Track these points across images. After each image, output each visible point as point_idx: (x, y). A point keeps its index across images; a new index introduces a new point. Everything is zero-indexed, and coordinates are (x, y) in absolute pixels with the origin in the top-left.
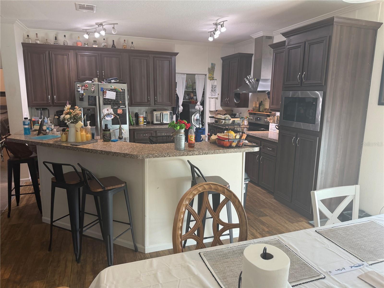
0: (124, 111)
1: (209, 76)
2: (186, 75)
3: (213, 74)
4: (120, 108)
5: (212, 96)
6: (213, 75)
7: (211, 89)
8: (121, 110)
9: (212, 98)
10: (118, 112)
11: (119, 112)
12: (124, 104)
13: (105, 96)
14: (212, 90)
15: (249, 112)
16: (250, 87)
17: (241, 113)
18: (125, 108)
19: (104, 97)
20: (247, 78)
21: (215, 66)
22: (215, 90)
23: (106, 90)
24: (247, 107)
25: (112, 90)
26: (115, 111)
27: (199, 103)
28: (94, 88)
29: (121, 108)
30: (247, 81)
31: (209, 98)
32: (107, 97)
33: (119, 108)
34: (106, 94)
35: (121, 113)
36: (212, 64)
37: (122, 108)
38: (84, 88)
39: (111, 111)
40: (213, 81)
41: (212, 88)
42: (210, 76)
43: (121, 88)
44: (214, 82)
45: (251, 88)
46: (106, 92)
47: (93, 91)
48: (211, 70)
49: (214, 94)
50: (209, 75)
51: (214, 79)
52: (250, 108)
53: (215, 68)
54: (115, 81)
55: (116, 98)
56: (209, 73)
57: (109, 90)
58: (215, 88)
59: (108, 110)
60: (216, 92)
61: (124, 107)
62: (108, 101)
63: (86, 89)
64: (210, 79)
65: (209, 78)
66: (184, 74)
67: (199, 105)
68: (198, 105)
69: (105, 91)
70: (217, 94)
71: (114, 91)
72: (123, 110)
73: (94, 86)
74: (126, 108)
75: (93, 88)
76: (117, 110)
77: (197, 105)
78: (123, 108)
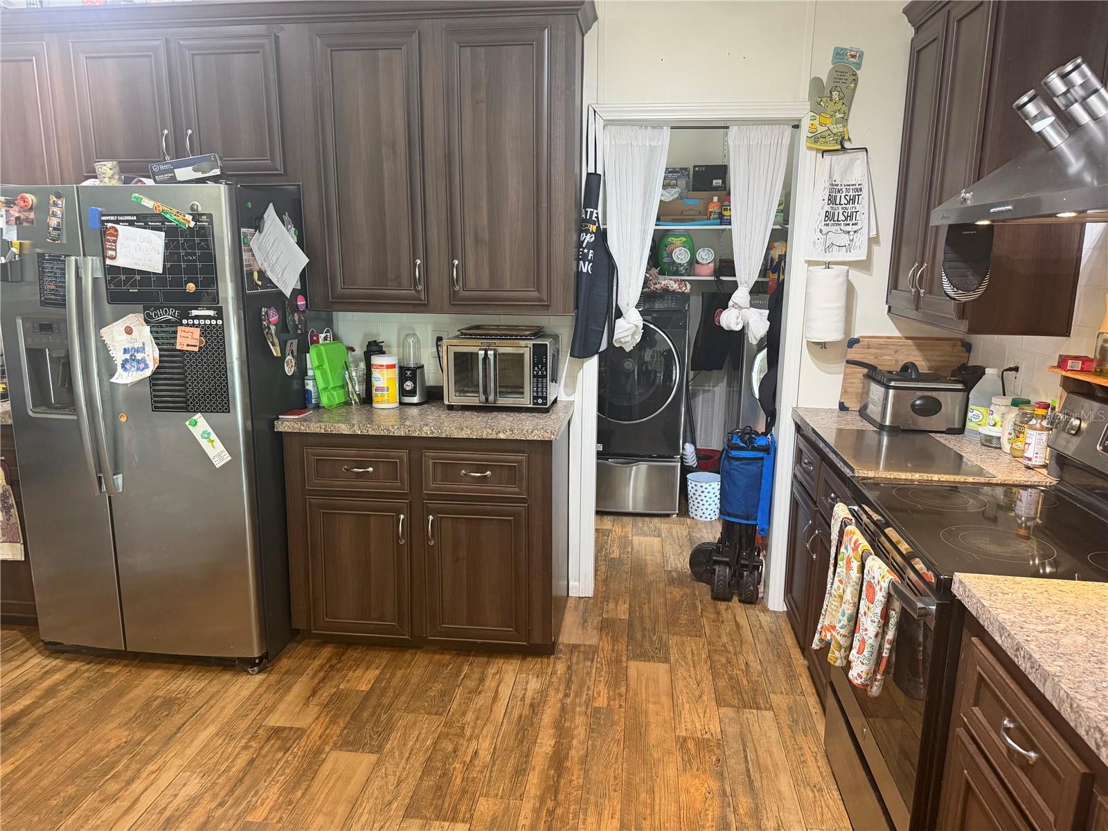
0: (214, 337)
1: (813, 130)
2: (667, 131)
3: (838, 115)
4: (191, 322)
5: (828, 249)
6: (845, 120)
7: (821, 207)
8: (197, 332)
9: (828, 265)
10: (179, 340)
11: (186, 342)
12: (214, 301)
13: (110, 253)
14: (829, 216)
15: (1065, 379)
16: (1075, 164)
17: (1016, 369)
18: (214, 322)
19: (108, 262)
20: (1047, 96)
21: (859, 65)
22: (851, 217)
23: (117, 222)
24: (1064, 329)
25: (144, 220)
26: (164, 335)
27: (741, 296)
28: (59, 213)
29: (196, 322)
30: (1042, 116)
31: (806, 261)
32: (120, 262)
33: (185, 322)
34: (115, 242)
35: (196, 349)
36: (839, 54)
37: (202, 322)
38: (17, 215)
39: (143, 334)
40: (842, 158)
41: (832, 200)
42: (821, 129)
43: (192, 208)
44: (852, 163)
45: (1079, 174)
46: (116, 230)
47: (54, 229)
48: (827, 92)
49: (844, 239)
50: (816, 123)
51: (847, 145)
52: (1080, 343)
53: (855, 81)
54: (199, 175)
55: (168, 265)
56: (817, 108)
57: (131, 223)
58: (852, 200)
59: (129, 331)
60: (855, 228)
61: (211, 313)
62: (128, 280)
63: (27, 220)
64: (818, 150)
65: (815, 138)
66: (657, 125)
67: (741, 308)
68: (736, 306)
69: (109, 225)
70: (861, 240)
71: (154, 228)
72: (205, 331)
73: (59, 202)
74: (220, 322)
75: (54, 215)
76: (176, 332)
77: (730, 303)
78: (208, 322)
